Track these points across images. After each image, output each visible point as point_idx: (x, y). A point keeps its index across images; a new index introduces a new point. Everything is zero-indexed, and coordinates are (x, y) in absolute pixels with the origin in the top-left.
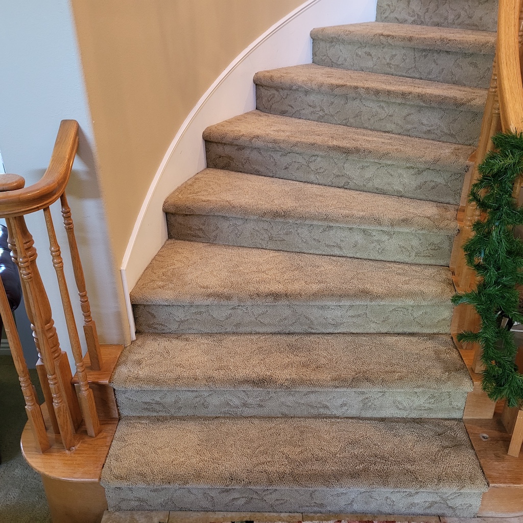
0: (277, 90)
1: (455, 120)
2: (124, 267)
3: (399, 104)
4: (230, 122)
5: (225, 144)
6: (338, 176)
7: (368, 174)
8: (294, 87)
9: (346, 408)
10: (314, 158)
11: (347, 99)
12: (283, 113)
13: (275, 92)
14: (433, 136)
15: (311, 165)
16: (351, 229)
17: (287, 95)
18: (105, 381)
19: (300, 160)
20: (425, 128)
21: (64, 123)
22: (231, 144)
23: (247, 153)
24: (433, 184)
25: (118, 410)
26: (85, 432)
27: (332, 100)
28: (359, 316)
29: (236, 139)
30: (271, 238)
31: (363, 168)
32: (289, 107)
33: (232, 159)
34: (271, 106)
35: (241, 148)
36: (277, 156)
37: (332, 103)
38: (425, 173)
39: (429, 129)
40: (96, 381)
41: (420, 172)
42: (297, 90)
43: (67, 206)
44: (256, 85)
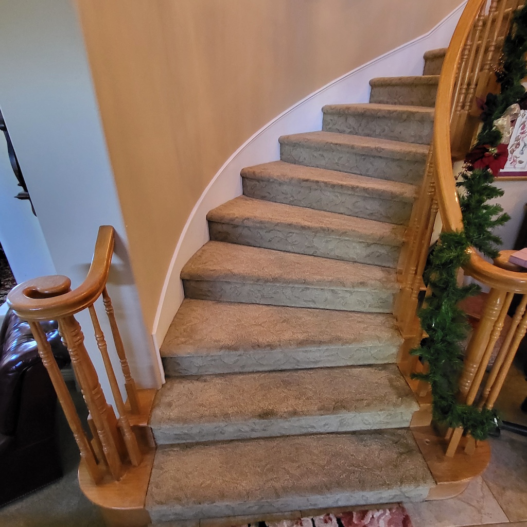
0: (259, 182)
1: (390, 207)
2: (154, 332)
3: (350, 195)
4: (225, 206)
5: (223, 223)
6: (308, 247)
7: (331, 246)
8: (271, 180)
9: (327, 426)
10: (290, 234)
11: (311, 190)
12: (263, 198)
13: (257, 183)
14: (374, 218)
15: (288, 239)
16: (322, 289)
17: (266, 185)
18: (145, 424)
19: (280, 235)
20: (368, 212)
21: (102, 228)
22: (228, 224)
23: (240, 230)
24: (378, 254)
25: (155, 442)
26: (130, 463)
27: (300, 190)
28: (332, 355)
29: (232, 220)
30: (263, 296)
31: (327, 242)
32: (268, 194)
33: (229, 234)
34: (254, 193)
35: (235, 226)
36: (262, 233)
37: (299, 192)
38: (372, 246)
39: (371, 212)
40: (137, 424)
41: (369, 245)
42: (273, 182)
43: (108, 297)
44: (243, 177)
